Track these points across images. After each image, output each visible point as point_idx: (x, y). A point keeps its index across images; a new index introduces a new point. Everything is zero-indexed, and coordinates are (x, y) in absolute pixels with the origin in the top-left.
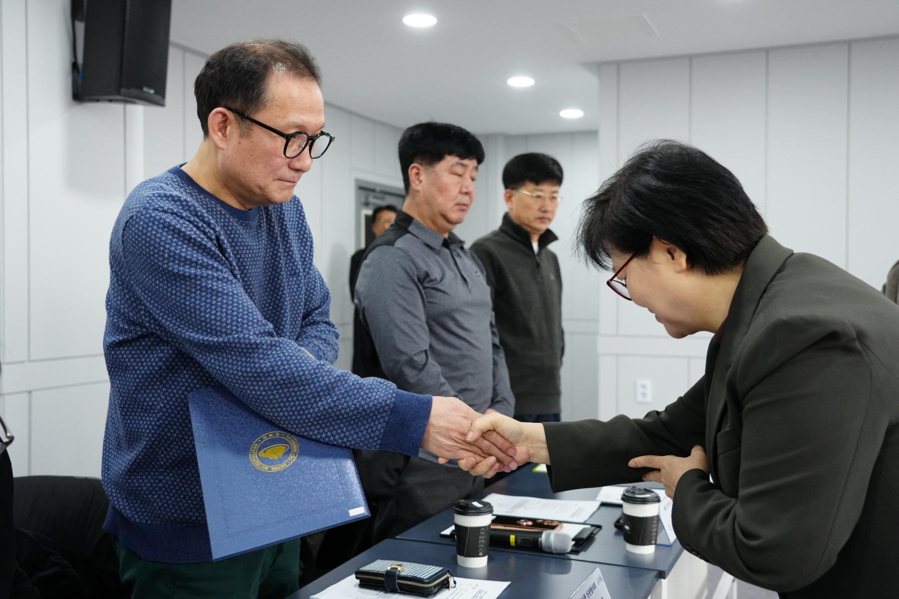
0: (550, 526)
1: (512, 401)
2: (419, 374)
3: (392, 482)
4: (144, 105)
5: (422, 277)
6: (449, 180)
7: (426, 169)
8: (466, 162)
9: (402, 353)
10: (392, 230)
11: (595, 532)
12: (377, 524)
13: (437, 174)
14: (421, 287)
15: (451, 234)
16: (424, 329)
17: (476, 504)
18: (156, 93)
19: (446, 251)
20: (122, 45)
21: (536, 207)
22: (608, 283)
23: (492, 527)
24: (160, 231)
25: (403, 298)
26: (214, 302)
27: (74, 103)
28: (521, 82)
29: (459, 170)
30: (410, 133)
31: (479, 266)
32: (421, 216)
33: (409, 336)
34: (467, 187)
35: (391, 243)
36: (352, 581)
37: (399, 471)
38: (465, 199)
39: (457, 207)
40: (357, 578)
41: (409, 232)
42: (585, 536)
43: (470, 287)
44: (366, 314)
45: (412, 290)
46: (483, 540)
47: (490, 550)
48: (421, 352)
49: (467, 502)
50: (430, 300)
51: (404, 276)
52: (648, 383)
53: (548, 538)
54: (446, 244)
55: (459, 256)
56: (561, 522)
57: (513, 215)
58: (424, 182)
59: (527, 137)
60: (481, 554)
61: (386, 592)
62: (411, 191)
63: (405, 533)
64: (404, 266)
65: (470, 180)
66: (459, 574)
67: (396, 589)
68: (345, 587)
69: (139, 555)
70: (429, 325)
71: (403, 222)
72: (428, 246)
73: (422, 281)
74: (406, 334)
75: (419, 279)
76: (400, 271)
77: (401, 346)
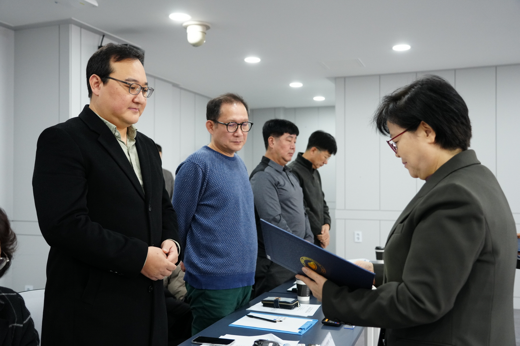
1: (313, 236)
3: (265, 271)
5: (277, 183)
6: (286, 143)
7: (276, 139)
8: (292, 136)
9: (271, 215)
10: (262, 165)
13: (281, 141)
14: (276, 188)
15: (286, 165)
16: (279, 205)
19: (284, 173)
22: (388, 142)
25: (270, 193)
28: (296, 85)
29: (290, 139)
30: (268, 124)
32: (274, 158)
33: (274, 209)
34: (293, 146)
35: (263, 170)
36: (261, 304)
37: (268, 267)
38: (292, 151)
39: (289, 155)
40: (262, 303)
41: (269, 165)
43: (295, 188)
45: (273, 189)
48: (278, 215)
51: (269, 184)
52: (360, 233)
54: (284, 170)
55: (289, 175)
58: (275, 144)
59: (295, 109)
60: (307, 295)
61: (274, 308)
62: (268, 148)
64: (269, 179)
65: (294, 143)
66: (301, 302)
67: (279, 307)
68: (258, 306)
69: (195, 287)
70: (280, 204)
71: (265, 161)
72: (277, 171)
73: (277, 186)
74: (272, 208)
75: (275, 185)
76: (268, 181)
77: (270, 212)
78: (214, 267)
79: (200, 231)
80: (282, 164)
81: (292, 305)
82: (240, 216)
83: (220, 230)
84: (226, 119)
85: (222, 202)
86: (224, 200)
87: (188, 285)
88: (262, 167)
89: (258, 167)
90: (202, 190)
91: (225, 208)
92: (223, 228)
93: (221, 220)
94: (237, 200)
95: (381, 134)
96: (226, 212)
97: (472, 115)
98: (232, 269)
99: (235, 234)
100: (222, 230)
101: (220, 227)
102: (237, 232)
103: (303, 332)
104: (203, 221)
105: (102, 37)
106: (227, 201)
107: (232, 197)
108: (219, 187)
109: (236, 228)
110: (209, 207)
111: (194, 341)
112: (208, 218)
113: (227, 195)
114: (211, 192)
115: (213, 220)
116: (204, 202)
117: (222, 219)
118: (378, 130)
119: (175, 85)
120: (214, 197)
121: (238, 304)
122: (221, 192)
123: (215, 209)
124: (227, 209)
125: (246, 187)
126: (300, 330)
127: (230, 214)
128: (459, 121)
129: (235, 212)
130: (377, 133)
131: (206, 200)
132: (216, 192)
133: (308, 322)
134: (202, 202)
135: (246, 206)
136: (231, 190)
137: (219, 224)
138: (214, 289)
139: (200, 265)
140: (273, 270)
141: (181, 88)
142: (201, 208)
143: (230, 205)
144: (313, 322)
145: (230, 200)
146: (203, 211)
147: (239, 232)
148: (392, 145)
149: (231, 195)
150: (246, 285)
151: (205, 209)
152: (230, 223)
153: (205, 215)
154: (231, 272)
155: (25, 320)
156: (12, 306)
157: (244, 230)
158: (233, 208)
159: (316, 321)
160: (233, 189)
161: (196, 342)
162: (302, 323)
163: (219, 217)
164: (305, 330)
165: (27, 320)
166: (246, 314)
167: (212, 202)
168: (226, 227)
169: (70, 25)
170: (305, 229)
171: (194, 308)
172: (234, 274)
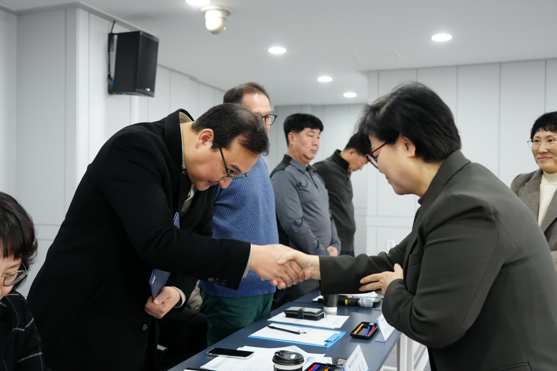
5: (298, 184)
6: (307, 139)
7: (296, 134)
8: (314, 130)
13: (301, 137)
14: (298, 189)
15: (308, 164)
16: (300, 208)
18: (151, 90)
20: (137, 68)
25: (289, 193)
27: (109, 95)
28: (325, 79)
29: (311, 134)
32: (295, 156)
33: (295, 212)
34: (315, 142)
35: (283, 169)
36: (283, 314)
38: (315, 148)
39: (311, 152)
40: (285, 313)
41: (290, 164)
43: (319, 190)
45: (294, 190)
47: (337, 306)
48: (299, 218)
50: (302, 195)
51: (290, 184)
52: (393, 241)
54: (307, 170)
55: (313, 175)
58: (295, 141)
59: (323, 106)
61: (298, 319)
62: (289, 145)
64: (290, 179)
65: (317, 139)
66: (327, 313)
67: (304, 318)
68: (281, 317)
69: (210, 295)
70: (302, 207)
71: (287, 160)
72: (299, 170)
73: (298, 186)
74: (293, 210)
75: (297, 185)
76: (288, 181)
77: (290, 215)
79: (215, 233)
80: (305, 163)
81: (317, 316)
82: (260, 217)
83: (237, 231)
85: (240, 201)
86: (242, 199)
87: (203, 292)
88: (283, 166)
89: (279, 166)
90: (218, 188)
91: (243, 208)
92: (240, 230)
93: (238, 221)
94: (256, 199)
96: (244, 212)
98: (251, 275)
99: (254, 236)
100: (240, 231)
101: (238, 228)
102: (256, 234)
103: (330, 345)
104: (218, 222)
105: (112, 23)
106: (245, 201)
107: (250, 195)
108: (237, 185)
109: (255, 229)
110: (225, 207)
111: (210, 352)
112: (225, 219)
113: (246, 194)
114: (228, 190)
115: (230, 221)
116: (220, 201)
117: (240, 220)
119: (193, 79)
120: (231, 196)
121: (258, 314)
122: (238, 191)
123: (232, 209)
124: (245, 209)
125: (266, 186)
126: (326, 343)
127: (248, 215)
129: (254, 212)
131: (222, 199)
132: (233, 191)
133: (335, 334)
134: (218, 201)
135: (266, 206)
136: (249, 189)
137: (236, 225)
138: (231, 296)
141: (199, 82)
142: (217, 207)
143: (249, 205)
144: (340, 334)
145: (248, 200)
146: (218, 211)
147: (258, 234)
149: (250, 193)
150: (266, 293)
151: (221, 209)
152: (249, 224)
153: (221, 215)
154: (250, 278)
155: (27, 324)
156: (14, 308)
157: (264, 232)
158: (252, 208)
159: (344, 333)
160: (251, 187)
161: (211, 354)
162: (328, 335)
163: (236, 217)
164: (331, 343)
165: (29, 324)
166: (267, 324)
167: (229, 201)
168: (244, 229)
169: (77, 10)
170: (331, 235)
171: (209, 318)
172: (253, 281)
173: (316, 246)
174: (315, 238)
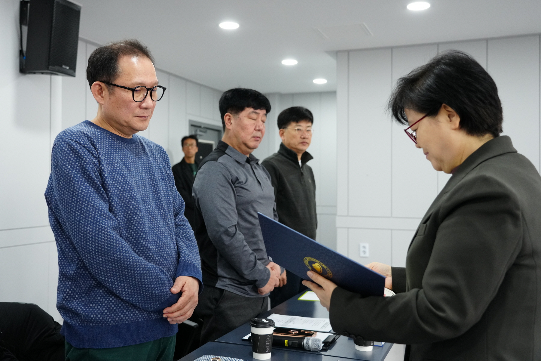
0: (310, 334)
2: (231, 239)
3: (212, 307)
4: (62, 76)
5: (234, 180)
6: (247, 122)
7: (234, 116)
8: (258, 111)
9: (221, 226)
10: (216, 152)
11: (336, 338)
12: (203, 332)
13: (241, 119)
14: (233, 186)
15: (251, 155)
16: (235, 212)
17: (264, 320)
18: (70, 68)
19: (249, 165)
20: (50, 40)
21: (299, 136)
22: (405, 131)
23: (274, 335)
24: (69, 152)
25: (222, 192)
26: (88, 199)
27: (21, 74)
28: (289, 62)
29: (254, 116)
31: (267, 174)
32: (232, 143)
33: (226, 217)
34: (259, 127)
35: (216, 160)
37: (216, 300)
38: (259, 134)
39: (253, 139)
41: (226, 154)
42: (330, 340)
43: (262, 187)
44: (200, 203)
45: (228, 188)
46: (268, 343)
47: (272, 349)
48: (233, 226)
49: (259, 319)
50: (238, 194)
51: (223, 180)
52: (367, 245)
53: (309, 342)
54: (248, 161)
55: (255, 168)
56: (315, 331)
57: (286, 144)
58: (233, 124)
59: (293, 95)
60: (267, 351)
62: (226, 130)
63: (221, 338)
64: (224, 173)
65: (261, 122)
69: (73, 345)
70: (238, 210)
71: (222, 148)
72: (237, 162)
73: (234, 183)
74: (224, 215)
75: (232, 181)
76: (221, 176)
77: (221, 222)
78: (102, 311)
80: (245, 153)
84: (130, 80)
88: (215, 156)
95: (398, 122)
97: (502, 94)
118: (394, 118)
128: (487, 102)
130: (392, 121)
138: (104, 347)
139: (81, 310)
140: (225, 305)
148: (412, 135)
173: (252, 264)
174: (252, 254)
